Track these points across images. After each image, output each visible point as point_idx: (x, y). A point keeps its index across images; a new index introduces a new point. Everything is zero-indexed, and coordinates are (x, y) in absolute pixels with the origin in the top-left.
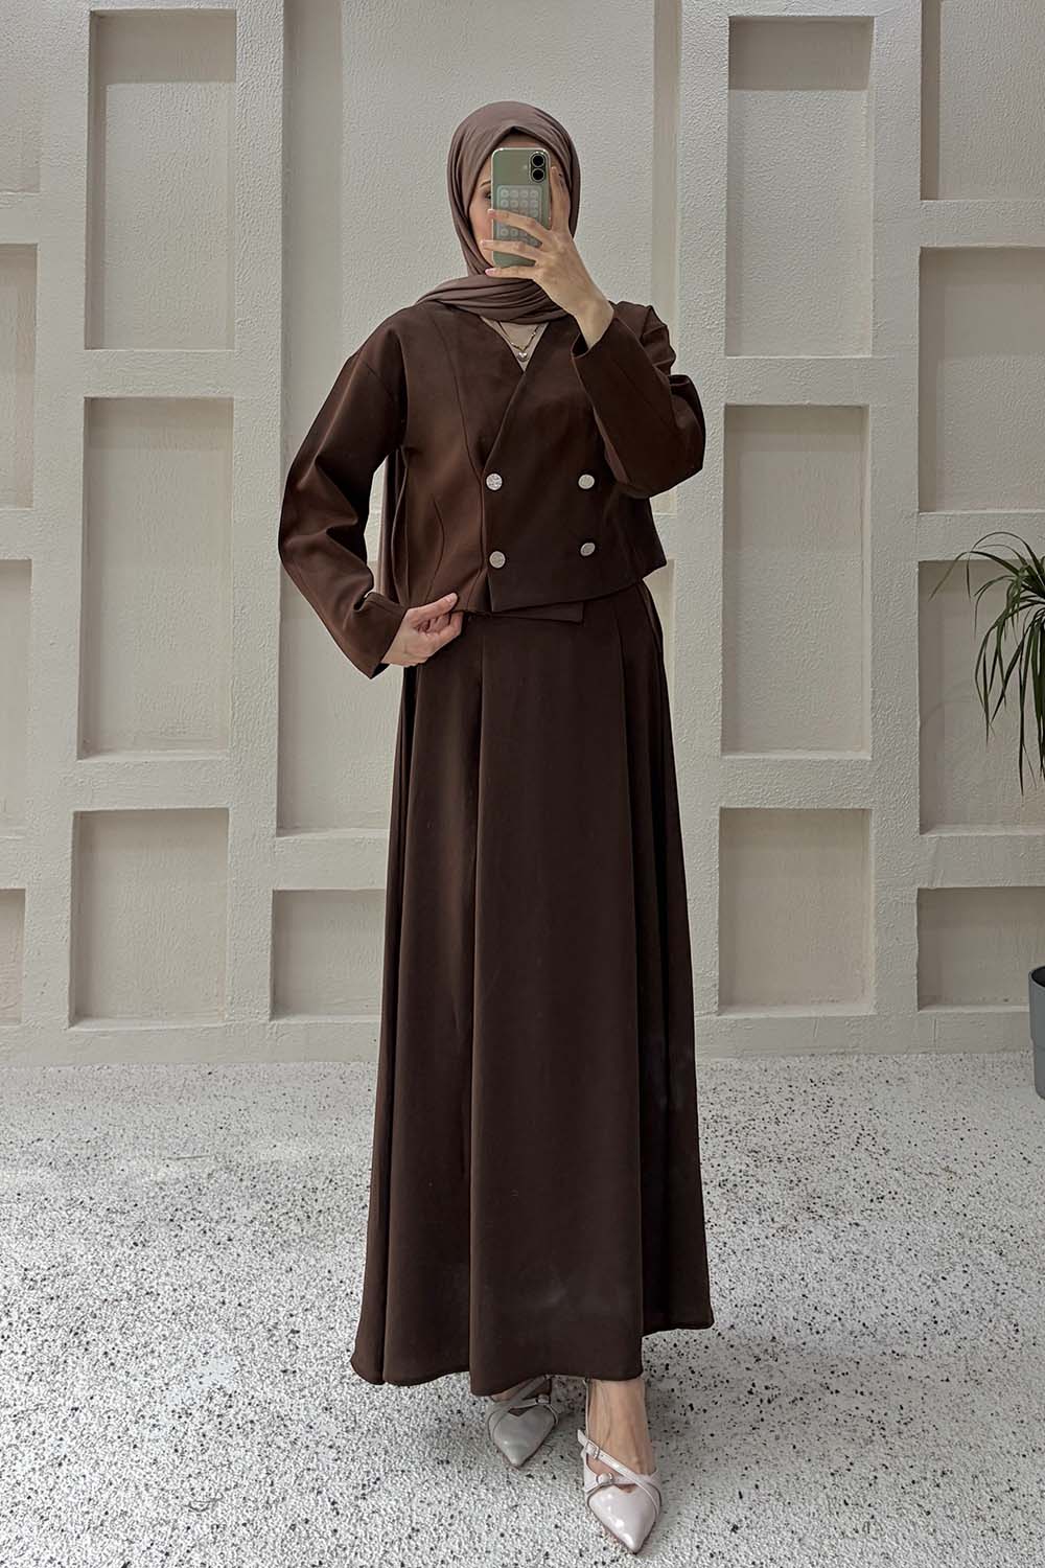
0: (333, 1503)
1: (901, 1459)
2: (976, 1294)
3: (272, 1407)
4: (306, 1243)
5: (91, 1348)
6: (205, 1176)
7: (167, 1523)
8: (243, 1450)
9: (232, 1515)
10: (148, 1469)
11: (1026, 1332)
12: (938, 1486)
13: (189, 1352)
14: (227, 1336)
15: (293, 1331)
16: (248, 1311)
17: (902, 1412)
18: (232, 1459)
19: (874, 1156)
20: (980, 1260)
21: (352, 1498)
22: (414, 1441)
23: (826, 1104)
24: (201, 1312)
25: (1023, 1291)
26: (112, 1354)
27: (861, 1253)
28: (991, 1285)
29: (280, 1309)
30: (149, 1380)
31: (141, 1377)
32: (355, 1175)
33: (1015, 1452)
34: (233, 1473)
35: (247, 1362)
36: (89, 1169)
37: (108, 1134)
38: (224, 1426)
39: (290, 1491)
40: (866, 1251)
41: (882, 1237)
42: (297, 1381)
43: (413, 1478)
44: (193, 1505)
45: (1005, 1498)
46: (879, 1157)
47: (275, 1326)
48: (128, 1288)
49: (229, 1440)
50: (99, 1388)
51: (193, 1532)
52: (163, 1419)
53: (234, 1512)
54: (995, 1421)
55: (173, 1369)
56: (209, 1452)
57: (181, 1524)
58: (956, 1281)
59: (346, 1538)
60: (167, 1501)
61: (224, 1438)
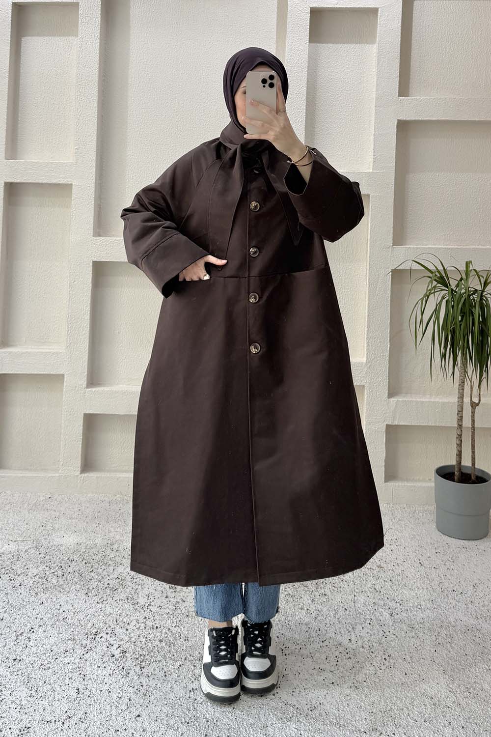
4: (56, 589)
29: (29, 624)
47: (21, 634)
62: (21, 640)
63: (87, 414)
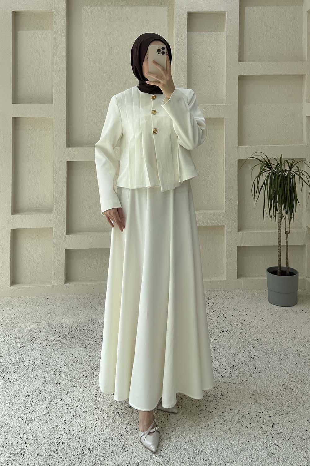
0: (65, 421)
1: (220, 406)
2: (246, 359)
4: (67, 346)
5: (5, 377)
6: (43, 328)
7: (19, 427)
8: (42, 406)
9: (37, 424)
10: (16, 411)
11: (258, 369)
12: (229, 413)
13: (31, 378)
15: (61, 372)
16: (49, 366)
17: (222, 392)
18: (39, 408)
19: (223, 320)
20: (248, 349)
21: (70, 419)
22: (89, 403)
23: (211, 305)
24: (36, 366)
25: (258, 357)
26: (10, 379)
27: (216, 347)
28: (250, 356)
29: (58, 365)
30: (19, 386)
31: (17, 385)
32: (83, 327)
33: (251, 403)
34: (39, 412)
35: (47, 381)
36: (11, 326)
38: (38, 399)
40: (217, 347)
41: (222, 343)
42: (60, 386)
43: (87, 413)
44: (26, 422)
45: (247, 416)
46: (224, 320)
47: (56, 370)
48: (17, 360)
50: (5, 388)
51: (25, 429)
52: (21, 397)
53: (37, 423)
54: (246, 395)
55: (26, 383)
56: (33, 407)
57: (22, 427)
58: (241, 355)
59: (67, 431)
60: (20, 420)
61: (38, 402)
62: (57, 373)
63: (67, 249)
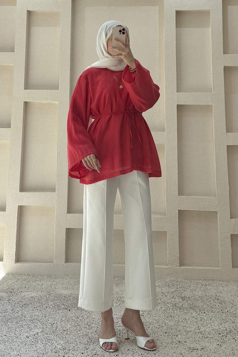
3: (49, 338)
6: (43, 296)
8: (40, 345)
13: (31, 327)
14: (41, 325)
16: (47, 321)
21: (64, 354)
24: (36, 320)
30: (20, 332)
34: (37, 348)
37: (21, 287)
38: (36, 340)
39: (49, 352)
48: (19, 315)
49: (37, 343)
55: (27, 330)
63: (67, 228)
